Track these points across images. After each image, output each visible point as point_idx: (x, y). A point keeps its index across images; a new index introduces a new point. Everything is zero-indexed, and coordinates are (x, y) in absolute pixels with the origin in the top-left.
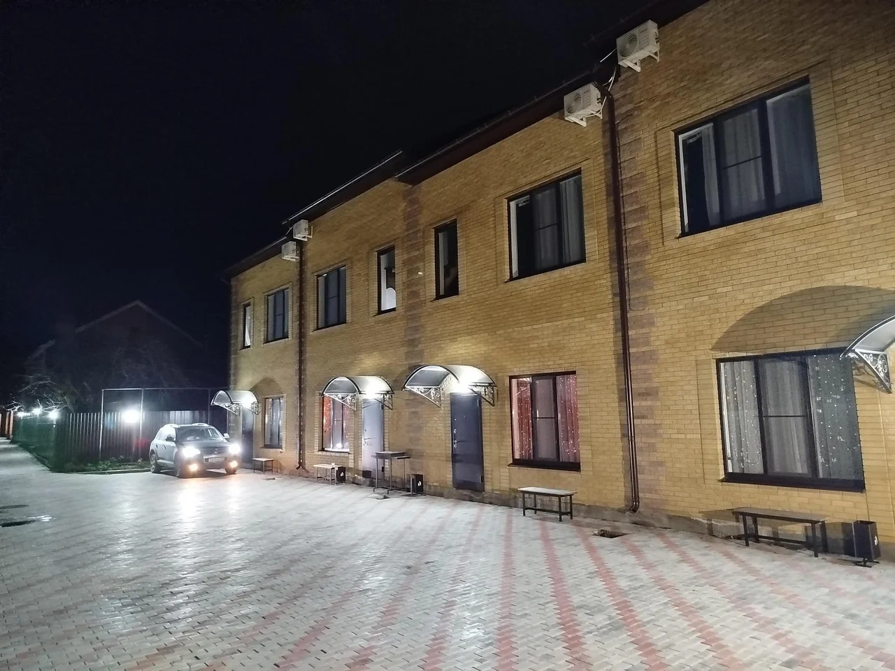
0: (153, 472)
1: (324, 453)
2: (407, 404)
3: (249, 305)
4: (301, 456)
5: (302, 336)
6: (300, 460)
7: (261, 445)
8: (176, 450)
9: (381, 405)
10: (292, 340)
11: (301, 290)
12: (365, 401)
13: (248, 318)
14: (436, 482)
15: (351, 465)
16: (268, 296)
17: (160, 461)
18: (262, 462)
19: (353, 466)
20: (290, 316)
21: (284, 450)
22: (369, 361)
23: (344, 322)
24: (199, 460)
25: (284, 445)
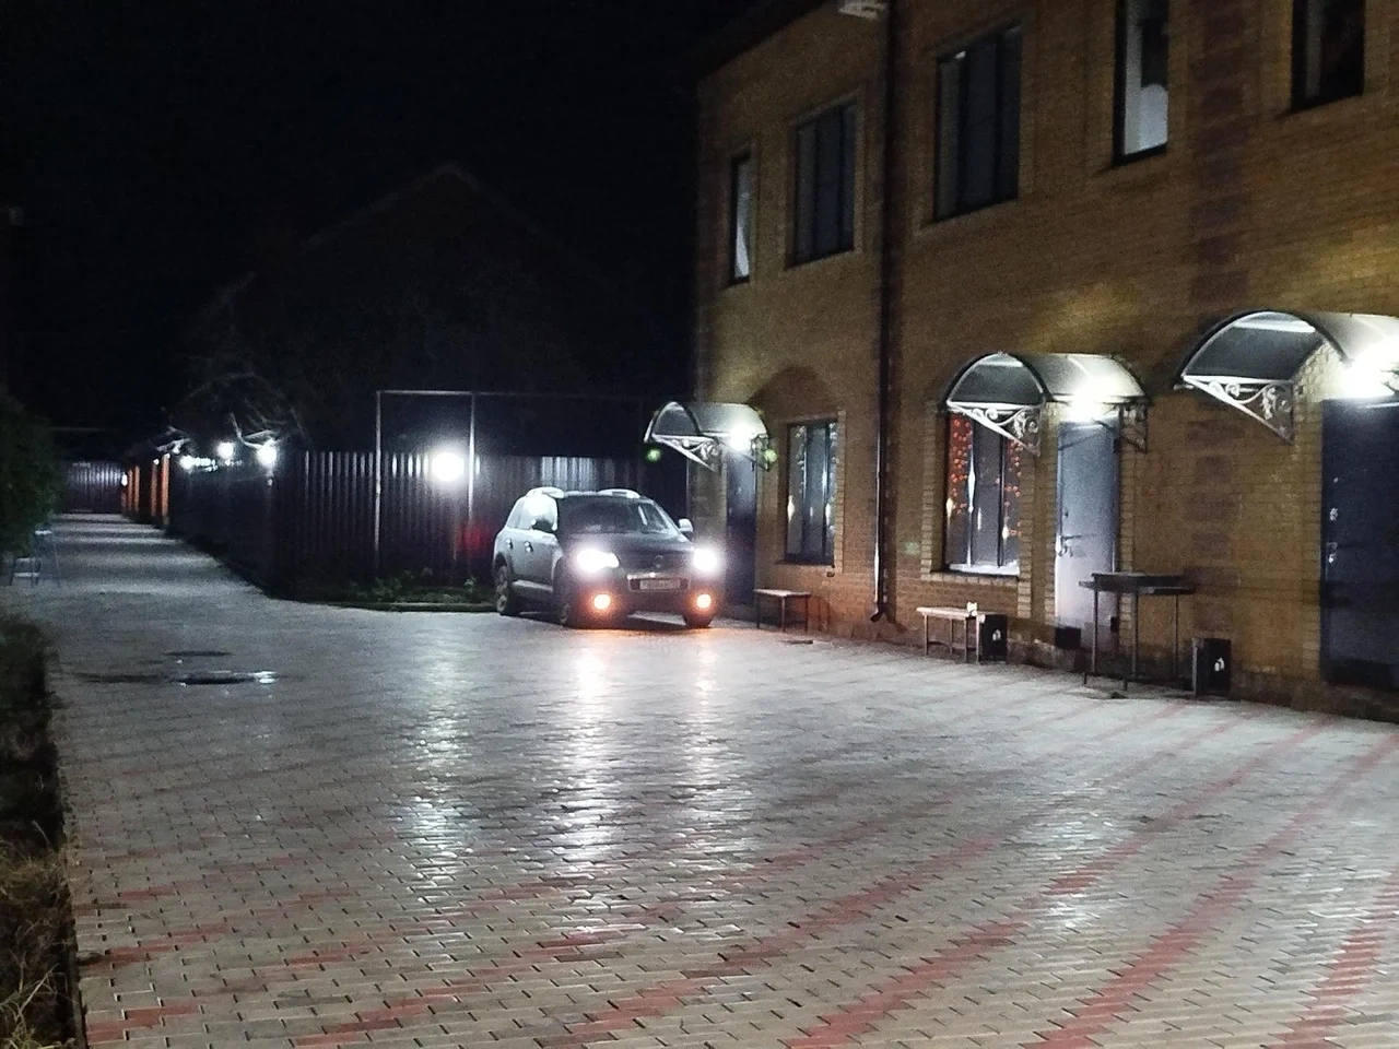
0: (502, 614)
1: (948, 578)
2: (1192, 437)
3: (745, 157)
4: (886, 586)
5: (890, 243)
6: (880, 597)
7: (776, 553)
8: (558, 554)
9: (1112, 438)
10: (861, 254)
11: (892, 103)
12: (1066, 429)
13: (744, 196)
14: (1270, 663)
15: (1023, 610)
16: (798, 128)
17: (519, 583)
18: (779, 599)
19: (1028, 615)
20: (859, 184)
21: (838, 569)
22: (1081, 312)
23: (1013, 195)
24: (616, 584)
25: (838, 556)
